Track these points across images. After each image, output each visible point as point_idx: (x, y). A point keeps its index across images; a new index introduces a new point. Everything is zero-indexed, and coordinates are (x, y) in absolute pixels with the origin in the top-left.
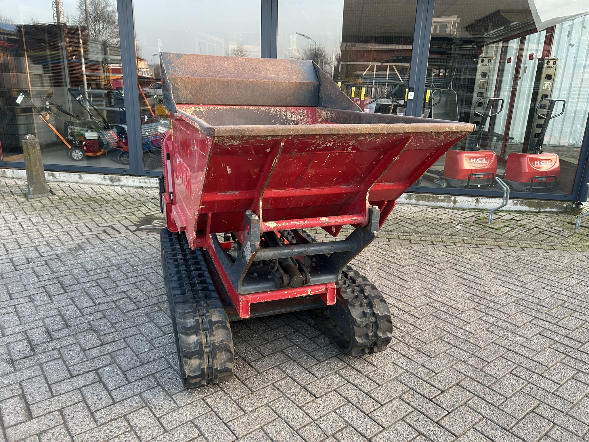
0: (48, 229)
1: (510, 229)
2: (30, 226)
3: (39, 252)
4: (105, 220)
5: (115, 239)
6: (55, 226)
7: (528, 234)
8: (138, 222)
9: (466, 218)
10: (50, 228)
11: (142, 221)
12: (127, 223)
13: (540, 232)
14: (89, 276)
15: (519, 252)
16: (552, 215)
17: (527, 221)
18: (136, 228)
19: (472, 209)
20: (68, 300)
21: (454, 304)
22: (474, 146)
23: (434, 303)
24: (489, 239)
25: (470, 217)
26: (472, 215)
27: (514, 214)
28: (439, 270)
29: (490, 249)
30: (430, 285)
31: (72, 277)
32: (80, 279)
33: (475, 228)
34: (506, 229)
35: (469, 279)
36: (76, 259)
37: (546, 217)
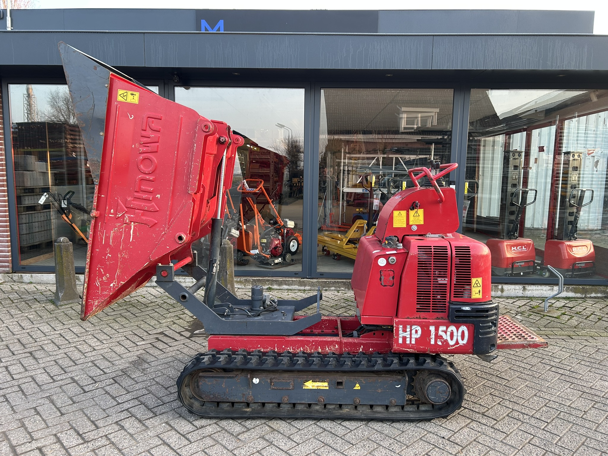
0: (96, 340)
1: (569, 317)
2: (75, 338)
3: (99, 368)
4: (152, 326)
5: (175, 348)
6: (102, 337)
7: (589, 322)
8: (189, 326)
9: (520, 307)
10: (97, 338)
11: (192, 325)
12: (179, 329)
13: (599, 319)
15: (593, 343)
16: (600, 300)
17: (580, 307)
18: (190, 334)
19: (520, 297)
20: (164, 424)
21: (571, 404)
22: (512, 235)
23: (551, 404)
24: (556, 329)
25: (523, 306)
26: (523, 304)
27: (563, 301)
28: (531, 366)
29: (563, 339)
30: (533, 384)
31: (152, 396)
32: (163, 398)
33: (535, 318)
34: (565, 318)
35: (566, 374)
36: (145, 374)
37: (595, 302)
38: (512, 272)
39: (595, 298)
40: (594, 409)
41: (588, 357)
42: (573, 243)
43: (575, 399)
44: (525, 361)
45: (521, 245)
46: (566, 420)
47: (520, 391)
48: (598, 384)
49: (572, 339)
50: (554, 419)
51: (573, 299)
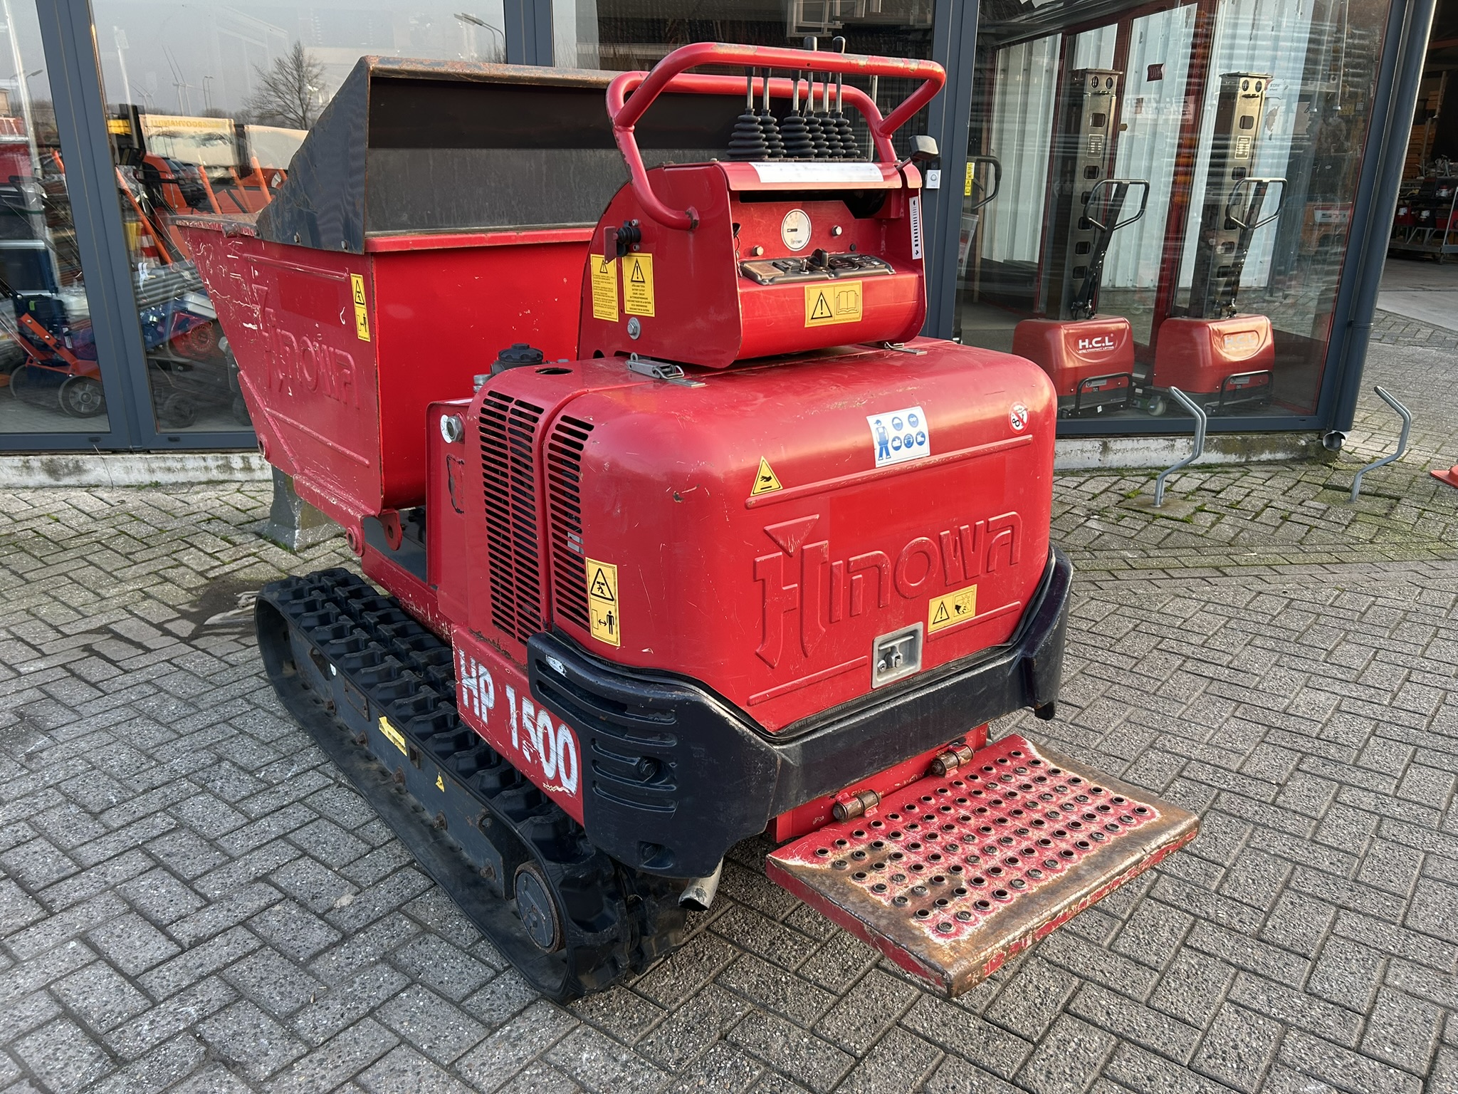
1: (1212, 518)
4: (75, 609)
5: (140, 677)
7: (1261, 528)
8: (193, 604)
9: (1094, 497)
11: (203, 598)
12: (157, 613)
13: (1284, 519)
14: (110, 831)
15: (1275, 583)
16: (1281, 468)
17: (1236, 490)
18: (193, 626)
19: (1094, 469)
20: (73, 944)
21: (1243, 764)
22: (1080, 307)
23: (1195, 771)
24: (1184, 552)
25: (1101, 493)
26: (1104, 488)
27: (1196, 476)
28: (1134, 661)
29: (1203, 579)
30: (1145, 713)
31: (45, 845)
32: (80, 849)
33: (1132, 524)
34: (1206, 519)
35: (1222, 678)
36: (32, 771)
37: (1269, 475)
38: (1078, 405)
39: (1269, 462)
40: (1300, 775)
41: (1268, 624)
42: (1225, 325)
43: (1251, 750)
44: (1118, 648)
45: (1102, 333)
46: (1235, 816)
47: (1113, 736)
48: (1300, 701)
49: (1226, 575)
50: (1205, 814)
51: (1219, 469)
